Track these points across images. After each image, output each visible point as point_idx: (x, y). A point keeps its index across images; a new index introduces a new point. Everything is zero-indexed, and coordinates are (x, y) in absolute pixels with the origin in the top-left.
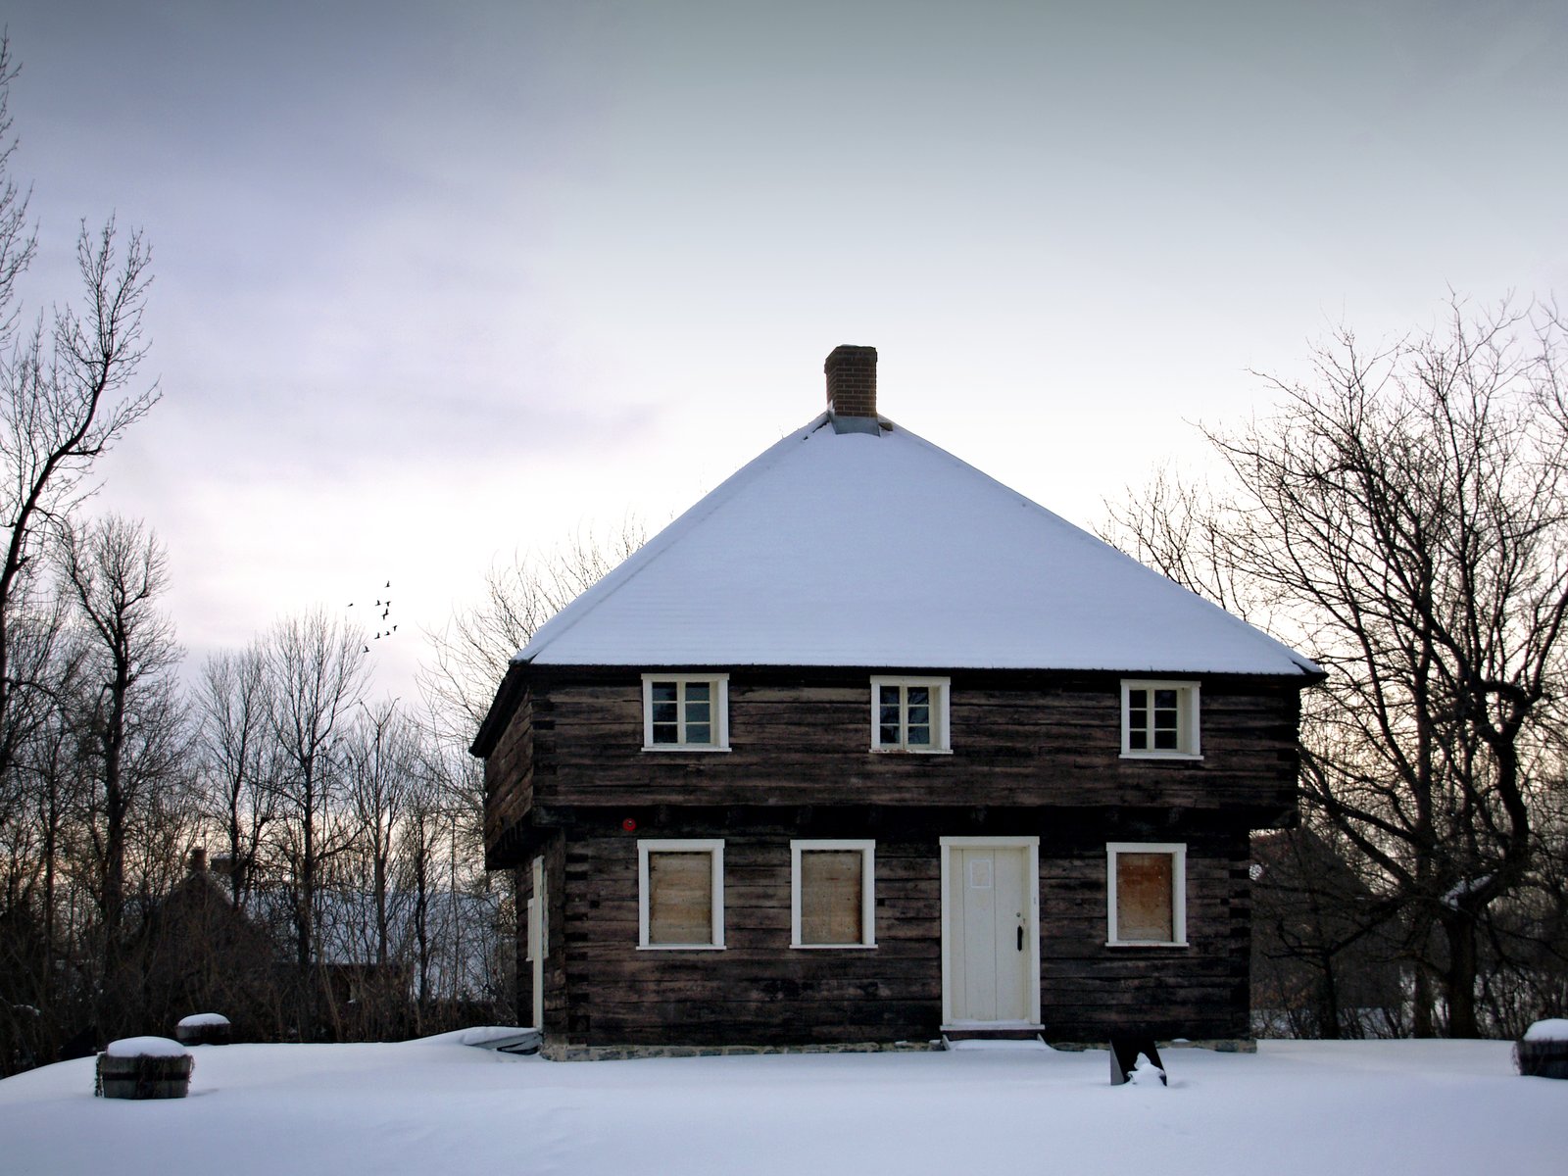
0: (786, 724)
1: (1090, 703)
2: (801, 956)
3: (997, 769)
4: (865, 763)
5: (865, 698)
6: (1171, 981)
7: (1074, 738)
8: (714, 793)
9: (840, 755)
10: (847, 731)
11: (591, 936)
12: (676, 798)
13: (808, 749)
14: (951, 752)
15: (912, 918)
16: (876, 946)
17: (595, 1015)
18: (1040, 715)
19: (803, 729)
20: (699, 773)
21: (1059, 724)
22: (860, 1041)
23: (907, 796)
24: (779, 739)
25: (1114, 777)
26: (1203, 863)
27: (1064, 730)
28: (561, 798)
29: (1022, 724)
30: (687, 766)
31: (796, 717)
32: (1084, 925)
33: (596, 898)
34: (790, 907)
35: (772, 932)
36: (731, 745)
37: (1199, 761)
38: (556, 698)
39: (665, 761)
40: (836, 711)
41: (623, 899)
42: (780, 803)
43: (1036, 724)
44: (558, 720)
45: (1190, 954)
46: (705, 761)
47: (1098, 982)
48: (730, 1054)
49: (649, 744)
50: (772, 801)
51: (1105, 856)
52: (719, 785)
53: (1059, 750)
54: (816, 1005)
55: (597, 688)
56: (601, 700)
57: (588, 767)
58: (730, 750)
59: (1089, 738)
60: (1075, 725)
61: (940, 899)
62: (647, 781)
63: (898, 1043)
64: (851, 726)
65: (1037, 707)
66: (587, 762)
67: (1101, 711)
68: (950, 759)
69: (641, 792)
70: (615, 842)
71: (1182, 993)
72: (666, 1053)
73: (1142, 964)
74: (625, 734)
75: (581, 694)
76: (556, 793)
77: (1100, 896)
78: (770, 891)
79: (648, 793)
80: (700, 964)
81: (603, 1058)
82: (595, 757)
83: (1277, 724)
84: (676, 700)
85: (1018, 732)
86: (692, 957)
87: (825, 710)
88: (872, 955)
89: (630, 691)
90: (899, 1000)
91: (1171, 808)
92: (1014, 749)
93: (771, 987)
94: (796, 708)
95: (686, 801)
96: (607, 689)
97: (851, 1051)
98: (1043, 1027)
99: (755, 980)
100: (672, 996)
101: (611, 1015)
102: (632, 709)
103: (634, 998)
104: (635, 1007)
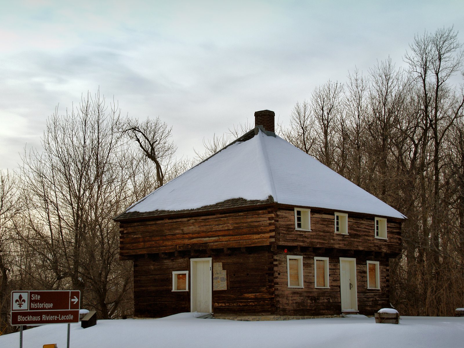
0: (320, 224)
1: (370, 223)
2: (317, 290)
3: (355, 240)
4: (333, 236)
5: (333, 218)
6: (378, 299)
7: (367, 232)
8: (308, 243)
9: (329, 234)
10: (330, 227)
11: (279, 283)
12: (301, 244)
13: (324, 232)
14: (348, 234)
15: (335, 280)
16: (330, 288)
17: (281, 307)
18: (362, 226)
19: (323, 226)
20: (305, 237)
21: (365, 228)
22: (328, 315)
23: (341, 246)
24: (319, 228)
25: (374, 243)
26: (382, 267)
27: (365, 230)
28: (280, 242)
29: (359, 228)
30: (303, 235)
31: (322, 223)
32: (363, 283)
33: (279, 272)
34: (314, 276)
35: (311, 283)
36: (311, 229)
37: (386, 240)
38: (278, 213)
39: (299, 233)
40: (329, 221)
41: (284, 273)
42: (320, 247)
43: (361, 228)
44: (280, 220)
45: (380, 291)
46: (306, 233)
47: (366, 299)
48: (306, 319)
49: (297, 228)
50: (318, 246)
51: (366, 264)
52: (308, 240)
53: (365, 235)
54: (320, 304)
55: (286, 211)
56: (287, 214)
57: (285, 234)
58: (311, 231)
59: (369, 232)
60: (367, 229)
61: (340, 275)
62: (296, 239)
63: (335, 315)
64: (331, 226)
65: (361, 223)
66: (285, 232)
67: (371, 225)
68: (347, 236)
69: (295, 242)
70: (283, 256)
71: (380, 302)
72: (295, 318)
73: (373, 294)
74: (291, 225)
75: (283, 212)
76: (279, 241)
77: (365, 275)
78: (311, 271)
79: (296, 242)
80: (299, 292)
81: (284, 320)
82: (286, 231)
83: (398, 231)
84: (300, 215)
85: (358, 230)
86: (297, 290)
87: (326, 221)
88: (328, 290)
89: (292, 212)
90: (334, 303)
91: (382, 252)
92: (357, 234)
93: (311, 300)
94: (322, 220)
95: (303, 245)
96: (288, 211)
97: (327, 317)
98: (359, 311)
99: (309, 297)
100: (294, 301)
101: (284, 307)
102: (292, 217)
103: (287, 302)
104: (288, 304)
